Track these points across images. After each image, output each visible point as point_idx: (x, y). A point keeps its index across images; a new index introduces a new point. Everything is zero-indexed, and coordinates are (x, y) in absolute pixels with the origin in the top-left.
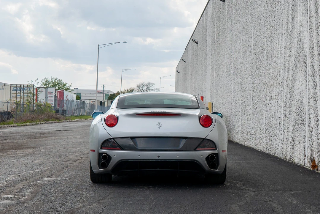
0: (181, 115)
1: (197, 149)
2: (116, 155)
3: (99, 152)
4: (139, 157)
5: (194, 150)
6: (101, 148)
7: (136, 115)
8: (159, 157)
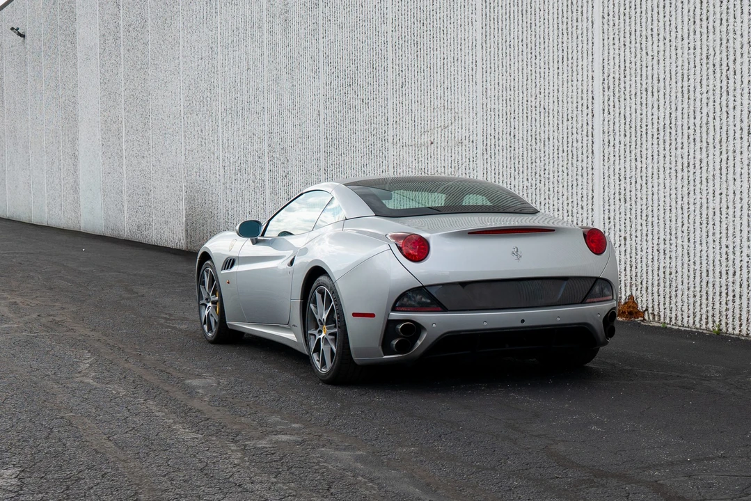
0: (554, 230)
1: (588, 301)
2: (435, 322)
3: (390, 318)
4: (485, 325)
5: (581, 303)
6: (394, 309)
7: (469, 233)
8: (523, 321)
